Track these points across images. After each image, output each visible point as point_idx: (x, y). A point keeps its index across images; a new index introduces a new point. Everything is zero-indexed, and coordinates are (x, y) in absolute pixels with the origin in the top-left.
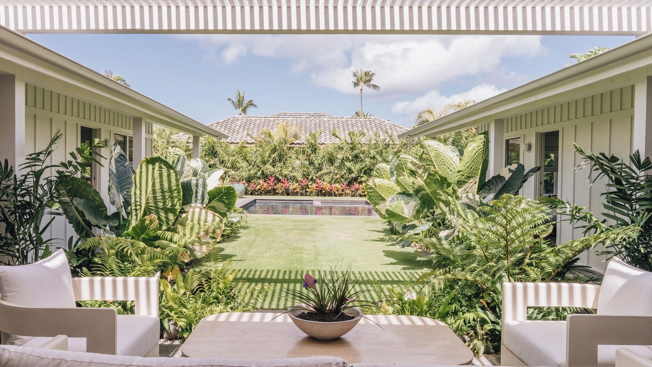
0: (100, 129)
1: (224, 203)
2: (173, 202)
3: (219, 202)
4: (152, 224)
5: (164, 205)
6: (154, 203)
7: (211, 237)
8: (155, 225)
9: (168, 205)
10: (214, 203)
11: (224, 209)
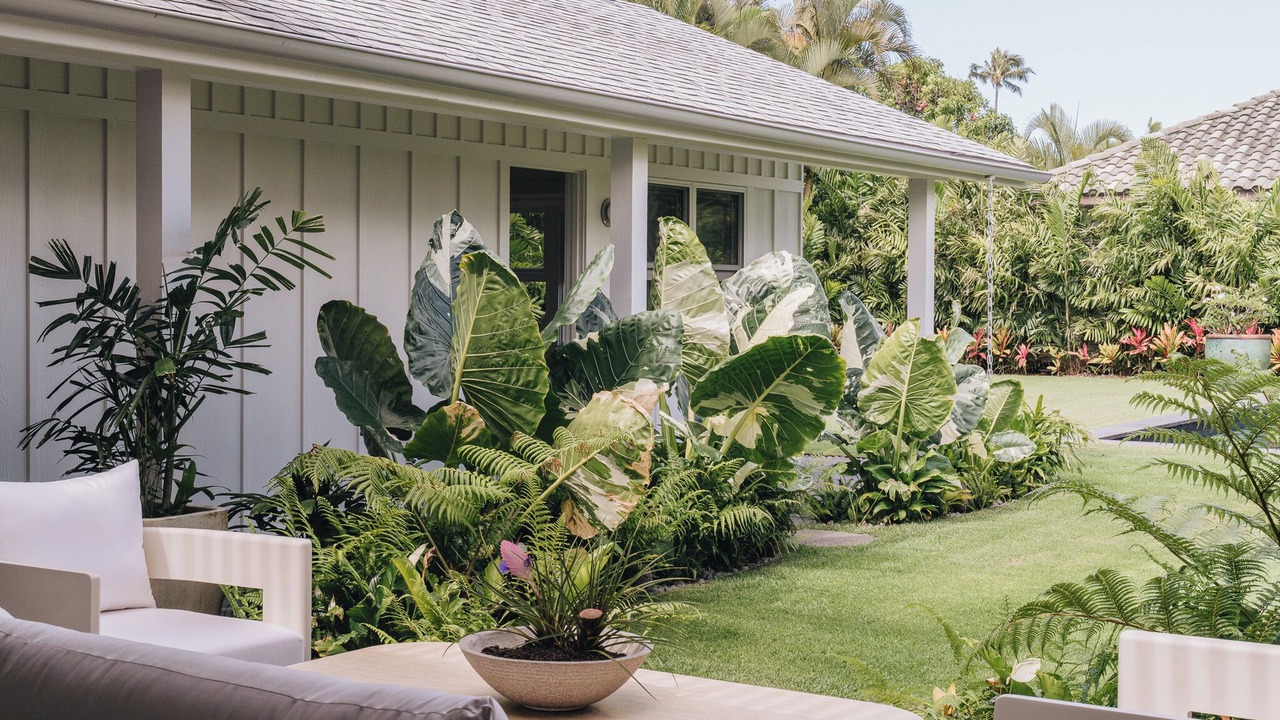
0: (583, 174)
1: (811, 388)
2: (528, 375)
3: (797, 383)
4: (464, 427)
5: (508, 381)
6: (484, 374)
7: (626, 471)
8: (474, 430)
9: (517, 381)
10: (780, 386)
11: (814, 404)
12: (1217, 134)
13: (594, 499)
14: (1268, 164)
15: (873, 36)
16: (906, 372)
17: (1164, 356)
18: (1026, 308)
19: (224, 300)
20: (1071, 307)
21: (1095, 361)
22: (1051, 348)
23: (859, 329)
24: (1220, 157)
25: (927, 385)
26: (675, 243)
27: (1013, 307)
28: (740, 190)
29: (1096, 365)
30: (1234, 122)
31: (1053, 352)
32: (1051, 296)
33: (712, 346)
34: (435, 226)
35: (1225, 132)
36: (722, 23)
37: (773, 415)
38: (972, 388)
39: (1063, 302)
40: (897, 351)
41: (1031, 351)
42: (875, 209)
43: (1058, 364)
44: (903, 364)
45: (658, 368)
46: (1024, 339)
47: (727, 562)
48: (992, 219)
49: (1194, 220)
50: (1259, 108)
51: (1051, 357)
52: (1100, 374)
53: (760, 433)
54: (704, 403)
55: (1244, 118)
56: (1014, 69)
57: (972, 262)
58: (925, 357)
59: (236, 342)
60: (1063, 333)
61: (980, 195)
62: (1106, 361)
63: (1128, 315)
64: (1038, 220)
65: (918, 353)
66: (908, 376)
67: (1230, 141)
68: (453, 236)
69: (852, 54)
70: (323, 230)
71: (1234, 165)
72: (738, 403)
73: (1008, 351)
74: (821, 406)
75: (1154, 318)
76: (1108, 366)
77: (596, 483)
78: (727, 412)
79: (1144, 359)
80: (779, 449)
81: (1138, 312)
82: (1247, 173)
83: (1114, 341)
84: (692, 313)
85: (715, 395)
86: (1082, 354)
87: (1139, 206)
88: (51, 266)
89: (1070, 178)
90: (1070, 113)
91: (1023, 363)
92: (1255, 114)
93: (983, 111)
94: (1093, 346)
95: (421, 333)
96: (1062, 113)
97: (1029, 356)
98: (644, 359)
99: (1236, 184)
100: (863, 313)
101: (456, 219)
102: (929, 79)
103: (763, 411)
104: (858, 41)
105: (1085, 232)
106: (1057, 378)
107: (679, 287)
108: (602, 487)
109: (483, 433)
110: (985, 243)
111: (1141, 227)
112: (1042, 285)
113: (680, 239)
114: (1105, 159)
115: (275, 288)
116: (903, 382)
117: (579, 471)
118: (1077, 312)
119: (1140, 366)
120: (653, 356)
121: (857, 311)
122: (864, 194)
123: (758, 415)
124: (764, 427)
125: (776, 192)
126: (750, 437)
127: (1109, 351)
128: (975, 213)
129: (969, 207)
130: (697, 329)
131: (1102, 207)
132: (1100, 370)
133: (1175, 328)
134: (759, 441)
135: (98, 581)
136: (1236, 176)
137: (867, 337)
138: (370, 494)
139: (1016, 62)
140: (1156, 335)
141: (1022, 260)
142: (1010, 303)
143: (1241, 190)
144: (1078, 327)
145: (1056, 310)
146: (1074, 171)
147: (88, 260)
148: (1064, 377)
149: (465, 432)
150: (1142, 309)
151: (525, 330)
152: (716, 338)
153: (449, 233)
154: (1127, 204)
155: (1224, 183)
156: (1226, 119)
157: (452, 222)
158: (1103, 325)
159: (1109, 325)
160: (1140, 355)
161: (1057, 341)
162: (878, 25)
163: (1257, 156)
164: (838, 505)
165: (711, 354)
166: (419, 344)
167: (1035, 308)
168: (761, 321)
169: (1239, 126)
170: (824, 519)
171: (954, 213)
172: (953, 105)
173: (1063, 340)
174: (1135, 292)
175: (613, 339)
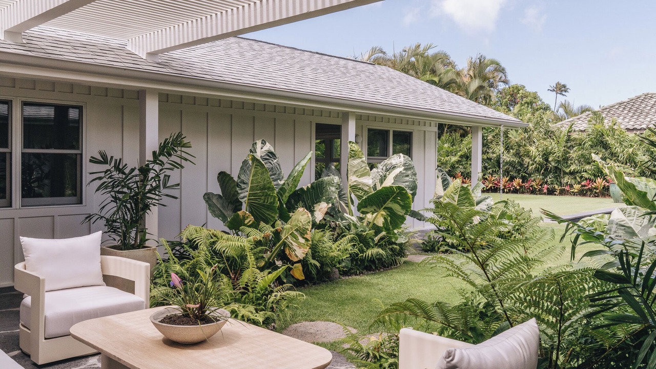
1: (400, 205)
2: (271, 200)
3: (395, 203)
4: (245, 220)
5: (264, 202)
6: (255, 199)
7: (303, 238)
8: (250, 221)
9: (267, 202)
10: (389, 204)
11: (401, 211)
12: (621, 109)
13: (295, 248)
14: (640, 120)
15: (494, 77)
16: (456, 198)
17: (597, 189)
18: (547, 172)
19: (157, 172)
20: (564, 171)
21: (572, 191)
22: (556, 186)
23: (443, 182)
24: (621, 118)
25: (464, 202)
26: (353, 151)
27: (542, 171)
28: (411, 131)
29: (573, 192)
30: (628, 105)
31: (556, 187)
32: (556, 168)
33: (366, 189)
34: (253, 145)
35: (624, 109)
36: (439, 74)
37: (387, 214)
38: (486, 204)
39: (561, 169)
40: (453, 190)
41: (549, 187)
42: (494, 137)
43: (558, 192)
44: (455, 195)
45: (328, 198)
46: (546, 183)
47: (374, 268)
48: (535, 140)
49: (609, 140)
50: (638, 99)
51: (555, 189)
52: (574, 195)
53: (384, 221)
54: (363, 210)
55: (632, 104)
56: (563, 89)
57: (528, 156)
58: (463, 192)
59: (167, 187)
60: (561, 180)
61: (531, 132)
62: (576, 191)
63: (585, 175)
64: (552, 141)
65: (461, 191)
66: (457, 199)
67: (626, 112)
68: (262, 148)
69: (486, 84)
70: (191, 147)
71: (626, 120)
72: (375, 210)
73: (540, 187)
74: (404, 212)
75: (595, 176)
76: (577, 192)
77: (294, 242)
78: (371, 213)
79: (591, 190)
80: (391, 227)
81: (589, 174)
82: (632, 123)
83: (579, 183)
84: (359, 176)
85: (367, 207)
86: (567, 188)
87: (589, 135)
88: (98, 160)
89: (565, 126)
90: (571, 103)
91: (545, 191)
92: (636, 102)
93: (540, 103)
94: (571, 186)
95: (244, 183)
96: (569, 103)
97: (548, 189)
98: (324, 194)
99: (627, 127)
100: (445, 175)
101: (263, 142)
102: (520, 92)
103: (384, 213)
104: (488, 79)
105: (569, 144)
106: (558, 196)
107: (354, 167)
108: (296, 243)
109: (253, 223)
110: (533, 149)
111: (590, 143)
112: (553, 164)
113: (354, 149)
114: (579, 119)
115: (178, 168)
116: (455, 201)
117: (289, 236)
118: (565, 173)
119: (589, 193)
120: (327, 193)
121: (443, 174)
122: (490, 132)
123: (382, 214)
124: (385, 219)
125: (426, 132)
126: (380, 222)
127: (577, 187)
128: (529, 138)
129: (527, 136)
130: (360, 182)
131: (574, 135)
132: (574, 194)
133: (602, 179)
134: (384, 224)
135: (44, 280)
136: (627, 124)
137: (446, 184)
138: (201, 244)
139: (564, 86)
140: (595, 182)
141: (546, 156)
142: (541, 170)
143: (628, 130)
144: (566, 179)
145: (558, 172)
146: (567, 123)
147: (112, 157)
148: (561, 196)
149: (246, 222)
150: (590, 172)
151: (268, 183)
152: (367, 186)
153: (260, 147)
154: (584, 135)
155: (622, 127)
156: (625, 104)
157: (262, 143)
158: (575, 178)
159: (577, 178)
160: (589, 188)
161: (558, 183)
162: (496, 74)
163: (636, 117)
164: (432, 246)
165: (366, 191)
166: (243, 187)
167: (550, 171)
168: (385, 180)
169: (630, 106)
170: (426, 251)
171: (522, 139)
172: (528, 101)
173: (561, 183)
174: (588, 167)
175: (315, 186)
